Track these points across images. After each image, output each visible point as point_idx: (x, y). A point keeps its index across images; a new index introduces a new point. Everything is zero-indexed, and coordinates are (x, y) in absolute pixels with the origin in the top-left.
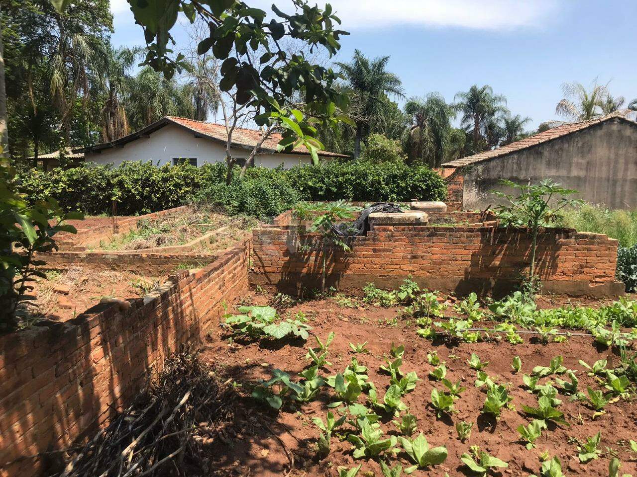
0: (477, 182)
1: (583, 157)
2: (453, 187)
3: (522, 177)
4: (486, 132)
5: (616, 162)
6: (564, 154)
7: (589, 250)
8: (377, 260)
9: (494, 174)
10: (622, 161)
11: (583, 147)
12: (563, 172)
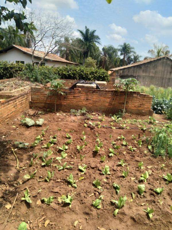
0: (120, 76)
1: (154, 70)
2: (112, 77)
3: (134, 75)
4: (127, 59)
5: (164, 72)
6: (148, 68)
7: (143, 99)
8: (75, 100)
9: (125, 74)
10: (166, 72)
11: (154, 66)
12: (147, 74)
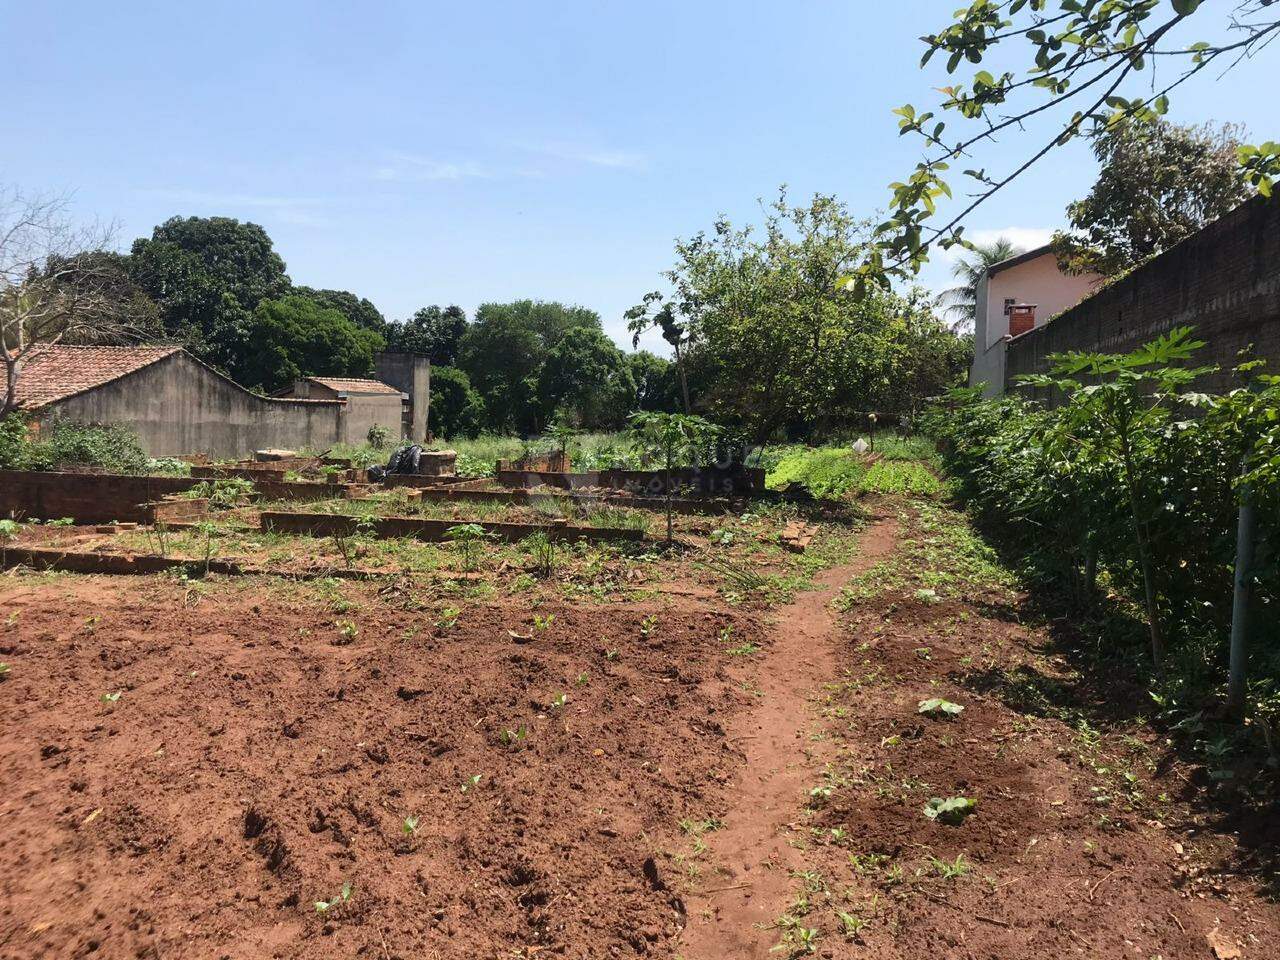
1: (156, 397)
3: (103, 422)
5: (184, 404)
6: (141, 393)
9: (73, 419)
10: (188, 402)
11: (156, 384)
12: (141, 416)
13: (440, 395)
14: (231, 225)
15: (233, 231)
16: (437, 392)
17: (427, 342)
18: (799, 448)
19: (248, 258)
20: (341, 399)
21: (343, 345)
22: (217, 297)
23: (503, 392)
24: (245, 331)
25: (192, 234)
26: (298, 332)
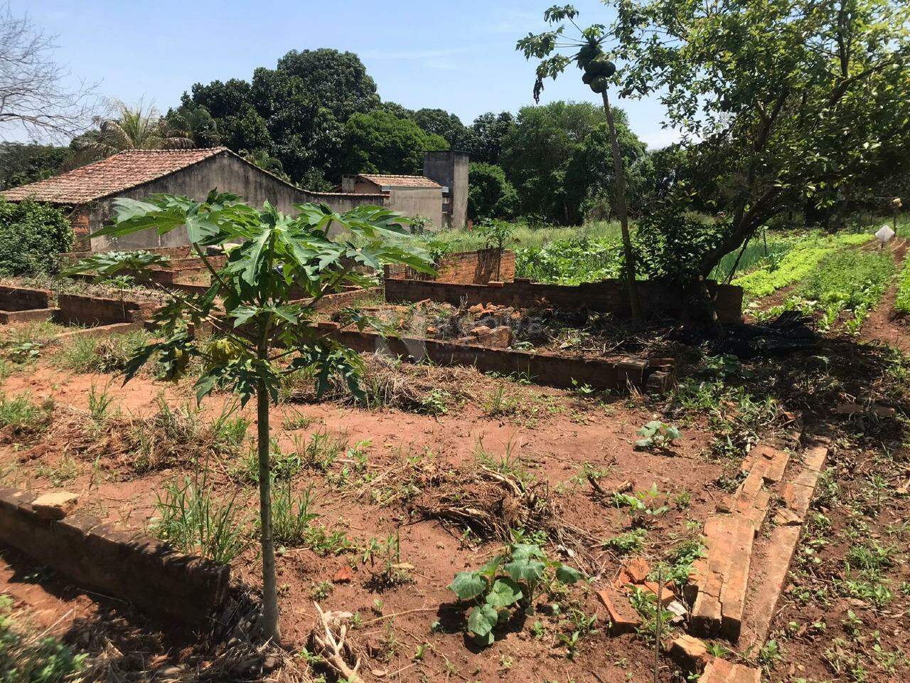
2: (77, 229)
6: (187, 187)
11: (202, 180)
13: (478, 189)
14: (332, 55)
15: (333, 59)
16: (475, 185)
17: (481, 144)
18: (815, 232)
19: (344, 80)
20: (384, 193)
21: (413, 149)
22: (313, 112)
23: (535, 183)
24: (339, 140)
25: (301, 63)
26: (377, 139)
